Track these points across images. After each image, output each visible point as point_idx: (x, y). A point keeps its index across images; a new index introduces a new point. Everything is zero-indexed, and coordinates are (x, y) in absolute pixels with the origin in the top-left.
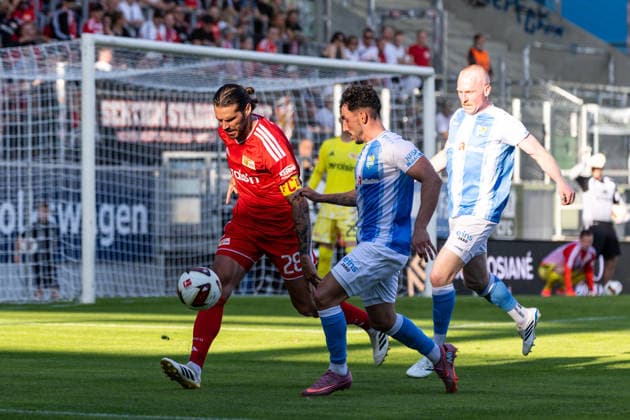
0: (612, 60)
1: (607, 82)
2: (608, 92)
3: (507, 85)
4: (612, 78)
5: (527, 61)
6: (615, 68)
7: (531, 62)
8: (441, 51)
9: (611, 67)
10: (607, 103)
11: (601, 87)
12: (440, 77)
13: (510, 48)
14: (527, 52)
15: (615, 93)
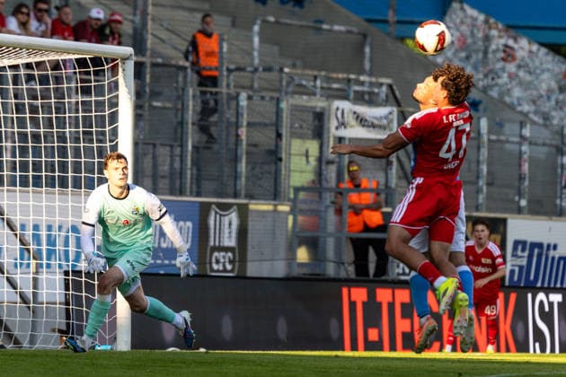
0: (369, 40)
1: (362, 72)
2: (362, 83)
3: (229, 71)
4: (367, 66)
5: (256, 40)
6: (371, 52)
7: (261, 41)
8: (144, 24)
9: (367, 50)
10: (360, 98)
11: (352, 76)
12: (141, 59)
13: (234, 25)
14: (256, 28)
15: (371, 84)
